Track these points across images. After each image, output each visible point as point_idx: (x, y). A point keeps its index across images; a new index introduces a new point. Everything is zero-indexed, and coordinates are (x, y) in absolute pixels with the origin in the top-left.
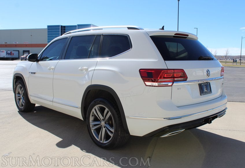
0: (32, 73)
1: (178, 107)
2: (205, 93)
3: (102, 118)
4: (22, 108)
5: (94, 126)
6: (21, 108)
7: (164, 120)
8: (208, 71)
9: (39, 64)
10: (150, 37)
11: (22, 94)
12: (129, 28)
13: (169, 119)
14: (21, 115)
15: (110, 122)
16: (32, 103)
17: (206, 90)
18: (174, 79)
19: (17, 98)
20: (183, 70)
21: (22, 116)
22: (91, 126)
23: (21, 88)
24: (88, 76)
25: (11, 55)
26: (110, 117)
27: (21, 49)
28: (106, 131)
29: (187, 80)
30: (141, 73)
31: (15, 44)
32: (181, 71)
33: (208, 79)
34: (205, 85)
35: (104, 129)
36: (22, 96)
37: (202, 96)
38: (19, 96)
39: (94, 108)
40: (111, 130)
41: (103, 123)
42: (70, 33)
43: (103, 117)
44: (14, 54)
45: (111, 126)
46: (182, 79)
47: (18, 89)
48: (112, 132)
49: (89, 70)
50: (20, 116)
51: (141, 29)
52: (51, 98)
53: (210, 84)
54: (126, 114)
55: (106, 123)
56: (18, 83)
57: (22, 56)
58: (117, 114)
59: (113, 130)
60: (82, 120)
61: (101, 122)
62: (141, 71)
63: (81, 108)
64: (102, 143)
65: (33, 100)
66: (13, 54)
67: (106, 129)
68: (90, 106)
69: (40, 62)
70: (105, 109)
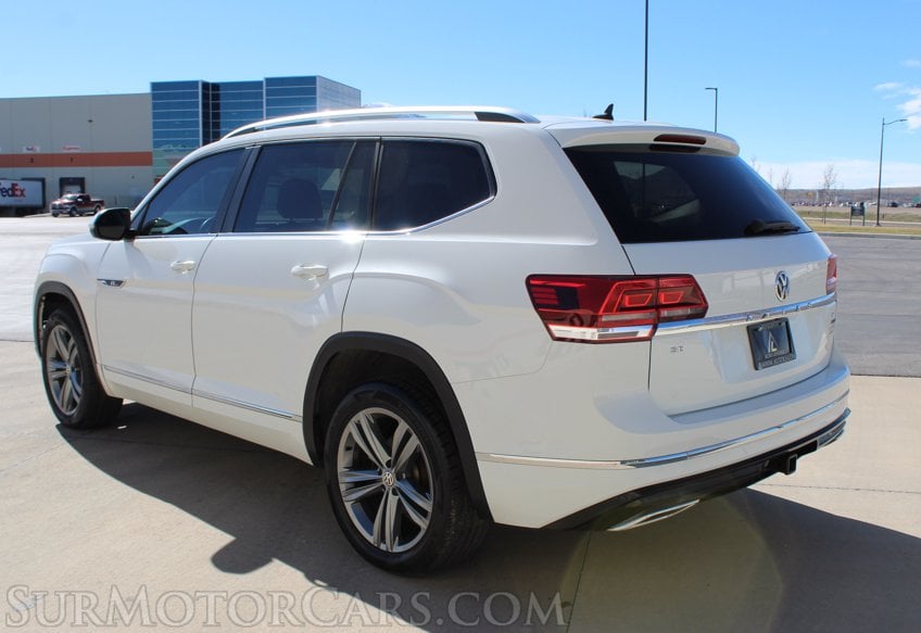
0: (108, 282)
1: (672, 416)
2: (773, 359)
3: (384, 457)
4: (71, 416)
5: (356, 487)
6: (68, 414)
7: (623, 466)
8: (781, 277)
9: (135, 248)
10: (566, 150)
11: (72, 362)
12: (482, 116)
13: (641, 464)
14: (69, 441)
15: (417, 473)
16: (109, 394)
17: (775, 347)
18: (659, 313)
19: (53, 376)
20: (691, 276)
21: (73, 445)
22: (343, 488)
23: (67, 338)
24: (330, 297)
25: (14, 195)
26: (416, 457)
27: (53, 175)
28: (400, 505)
29: (706, 316)
30: (533, 289)
31: (27, 155)
32: (683, 282)
33: (782, 307)
34: (772, 330)
35: (392, 501)
36: (73, 370)
37: (762, 371)
38: (58, 370)
39: (354, 419)
40: (420, 503)
41: (388, 477)
42: (253, 130)
43: (390, 454)
44: (25, 193)
45: (422, 488)
46: (689, 311)
47: (56, 343)
48: (423, 512)
49: (332, 275)
50: (68, 444)
51: (531, 120)
52: (185, 379)
53: (787, 323)
54: (478, 445)
55: (399, 478)
56: (56, 319)
57: (56, 200)
58: (443, 446)
59: (427, 506)
60: (307, 464)
61: (380, 473)
62: (532, 282)
63: (301, 420)
64: (386, 553)
65: (117, 384)
66: (22, 191)
67: (399, 500)
68: (336, 414)
69: (139, 241)
70: (396, 424)
